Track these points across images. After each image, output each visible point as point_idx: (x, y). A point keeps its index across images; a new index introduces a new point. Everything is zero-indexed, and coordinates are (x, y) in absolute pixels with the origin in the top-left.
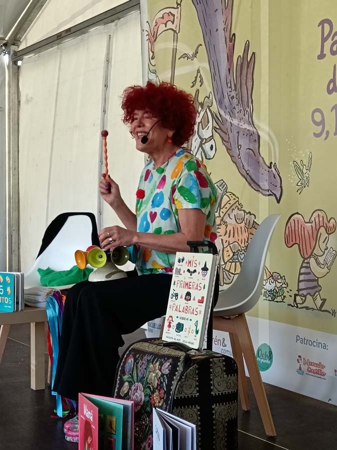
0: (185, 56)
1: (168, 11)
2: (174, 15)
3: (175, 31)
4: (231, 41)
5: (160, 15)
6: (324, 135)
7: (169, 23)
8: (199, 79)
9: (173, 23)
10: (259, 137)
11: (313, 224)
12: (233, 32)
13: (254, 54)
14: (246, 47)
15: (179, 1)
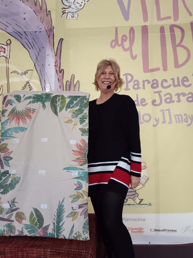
0: (15, 72)
1: (1, 45)
2: (5, 49)
4: (60, 72)
7: (1, 53)
9: (4, 52)
12: (62, 68)
13: (78, 81)
14: (73, 77)
15: (8, 42)
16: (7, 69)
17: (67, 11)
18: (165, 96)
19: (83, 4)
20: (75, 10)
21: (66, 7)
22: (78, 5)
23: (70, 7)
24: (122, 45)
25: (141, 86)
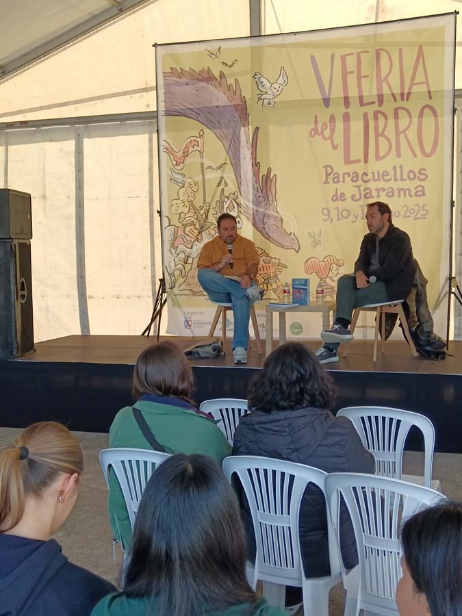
0: (209, 167)
1: (194, 138)
2: (198, 142)
3: (200, 152)
4: (256, 166)
5: (189, 140)
6: (330, 220)
7: (195, 146)
8: (223, 183)
9: (198, 146)
10: (282, 219)
11: (327, 263)
12: (257, 161)
13: (275, 175)
14: (269, 171)
15: (201, 133)
16: (202, 165)
17: (264, 97)
18: (364, 191)
19: (280, 89)
20: (271, 97)
21: (262, 93)
22: (275, 91)
23: (266, 92)
24: (322, 134)
25: (341, 179)
